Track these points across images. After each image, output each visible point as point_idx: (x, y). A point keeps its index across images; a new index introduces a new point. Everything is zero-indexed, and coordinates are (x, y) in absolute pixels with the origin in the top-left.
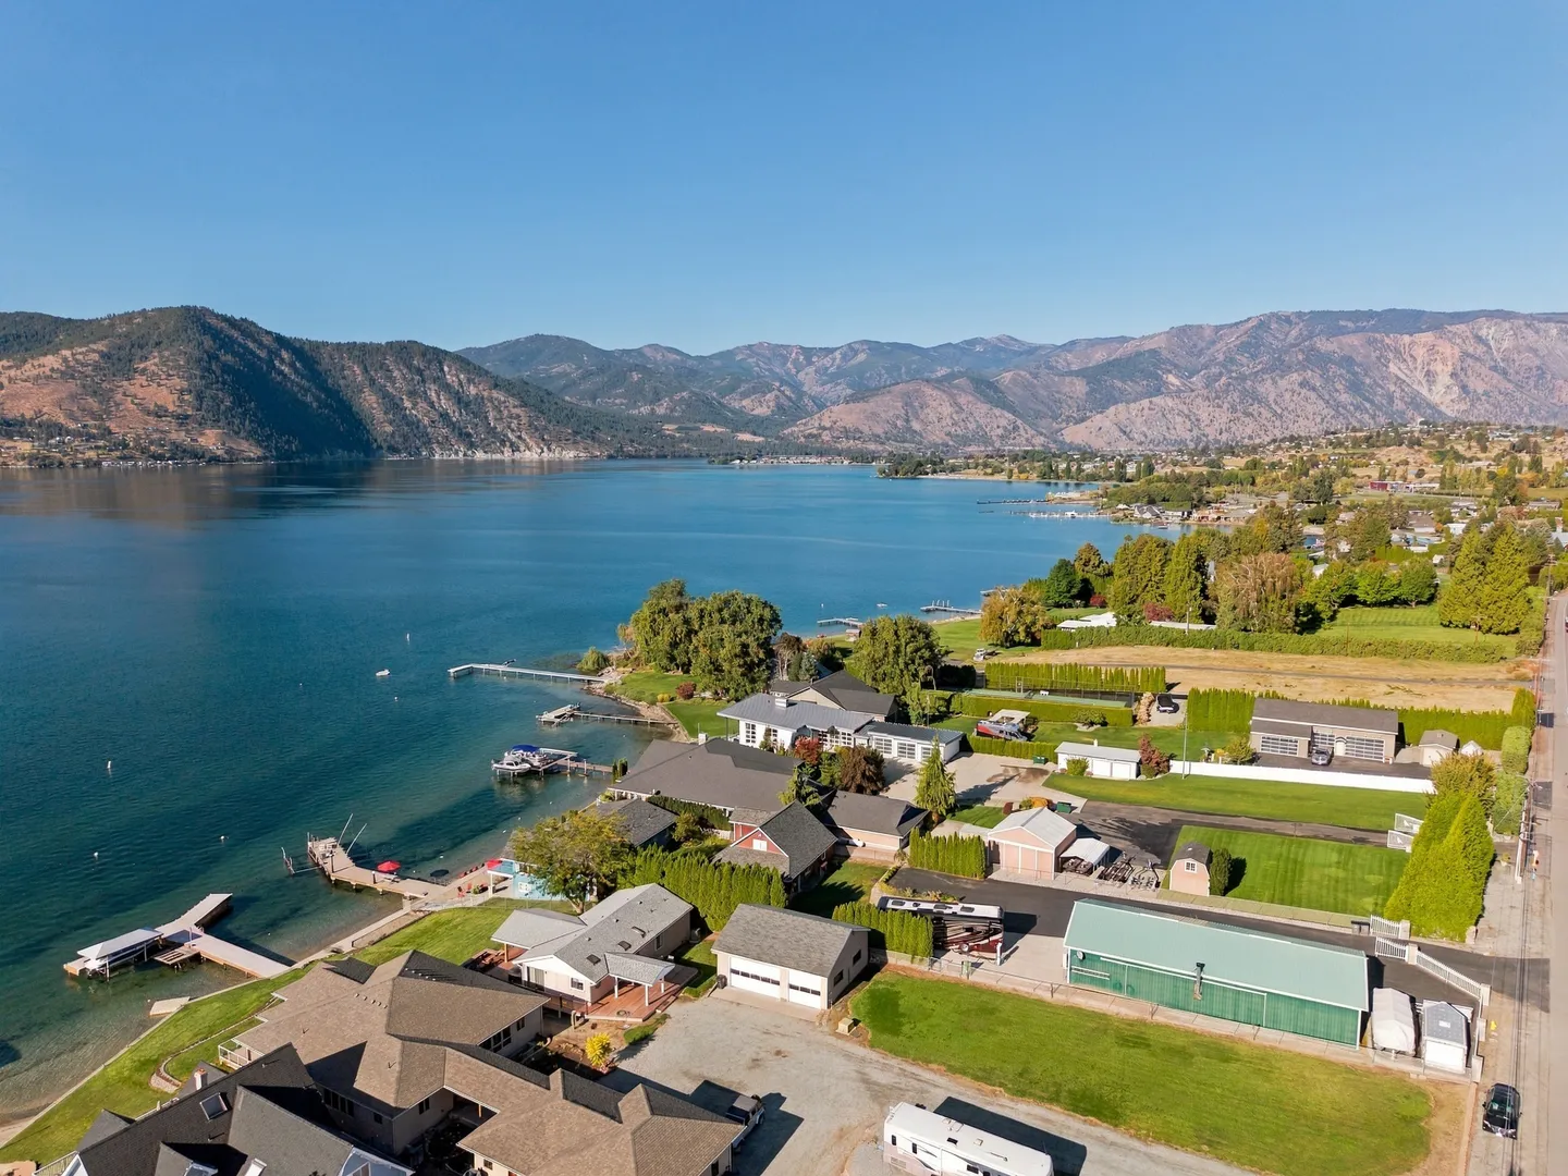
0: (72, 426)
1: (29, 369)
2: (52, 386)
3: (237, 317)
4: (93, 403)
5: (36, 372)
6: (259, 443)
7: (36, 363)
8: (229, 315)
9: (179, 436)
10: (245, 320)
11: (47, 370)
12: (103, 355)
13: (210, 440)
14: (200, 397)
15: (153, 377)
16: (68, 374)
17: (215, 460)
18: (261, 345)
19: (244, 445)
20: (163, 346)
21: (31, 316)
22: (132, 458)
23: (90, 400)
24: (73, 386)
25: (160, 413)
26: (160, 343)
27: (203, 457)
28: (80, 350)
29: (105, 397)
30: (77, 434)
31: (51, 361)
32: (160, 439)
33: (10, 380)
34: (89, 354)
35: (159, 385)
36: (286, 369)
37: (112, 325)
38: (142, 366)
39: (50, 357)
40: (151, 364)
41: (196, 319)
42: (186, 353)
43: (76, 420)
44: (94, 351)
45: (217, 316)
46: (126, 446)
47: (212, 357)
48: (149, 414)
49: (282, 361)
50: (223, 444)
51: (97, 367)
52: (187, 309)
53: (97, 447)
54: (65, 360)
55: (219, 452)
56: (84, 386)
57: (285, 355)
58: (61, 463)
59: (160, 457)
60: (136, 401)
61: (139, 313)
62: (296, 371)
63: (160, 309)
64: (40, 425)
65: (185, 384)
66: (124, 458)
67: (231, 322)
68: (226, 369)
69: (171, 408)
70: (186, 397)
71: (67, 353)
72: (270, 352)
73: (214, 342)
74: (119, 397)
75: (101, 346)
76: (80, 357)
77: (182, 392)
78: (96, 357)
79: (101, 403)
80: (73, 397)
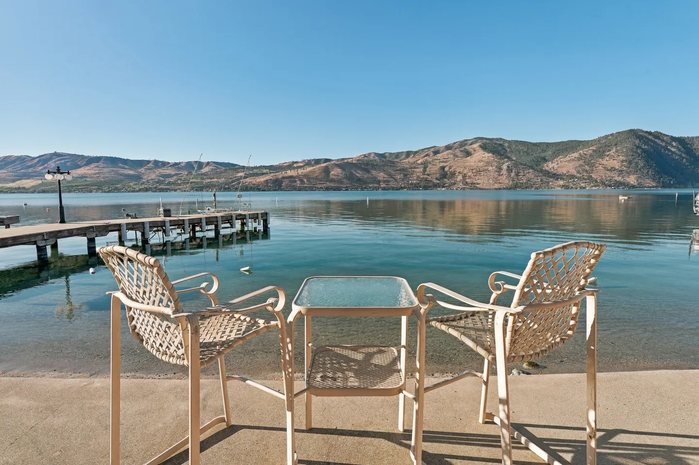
0: (578, 175)
1: (568, 158)
2: (574, 163)
3: (653, 131)
4: (587, 168)
5: (569, 159)
6: (654, 180)
7: (570, 156)
8: (649, 131)
9: (619, 179)
10: (657, 132)
11: (573, 157)
12: (594, 151)
13: (632, 180)
14: (630, 162)
15: (612, 157)
16: (579, 159)
17: (634, 187)
18: (663, 141)
19: (648, 181)
20: (617, 145)
21: (572, 141)
22: (598, 186)
23: (586, 166)
24: (581, 162)
25: (613, 169)
26: (617, 144)
27: (627, 186)
28: (586, 150)
29: (592, 165)
30: (579, 178)
31: (576, 155)
32: (611, 179)
33: (561, 162)
34: (589, 151)
35: (614, 160)
36: (673, 150)
37: (599, 141)
38: (608, 153)
39: (575, 153)
40: (612, 153)
41: (634, 134)
42: (627, 147)
43: (580, 174)
44: (591, 150)
45: (643, 131)
46: (596, 181)
47: (638, 147)
48: (608, 170)
49: (673, 146)
50: (637, 181)
51: (591, 156)
52: (631, 131)
53: (585, 183)
54: (580, 154)
55: (635, 184)
56: (584, 162)
57: (674, 144)
58: (572, 188)
59: (610, 186)
60: (603, 166)
61: (611, 135)
62: (679, 150)
63: (619, 132)
64: (567, 176)
65: (624, 158)
66: (595, 186)
67: (650, 133)
68: (644, 151)
69: (617, 168)
70: (624, 164)
71: (581, 152)
72: (667, 143)
73: (640, 142)
74: (597, 165)
75: (594, 148)
76: (585, 152)
77: (623, 161)
78: (591, 152)
79: (590, 167)
80: (581, 166)
